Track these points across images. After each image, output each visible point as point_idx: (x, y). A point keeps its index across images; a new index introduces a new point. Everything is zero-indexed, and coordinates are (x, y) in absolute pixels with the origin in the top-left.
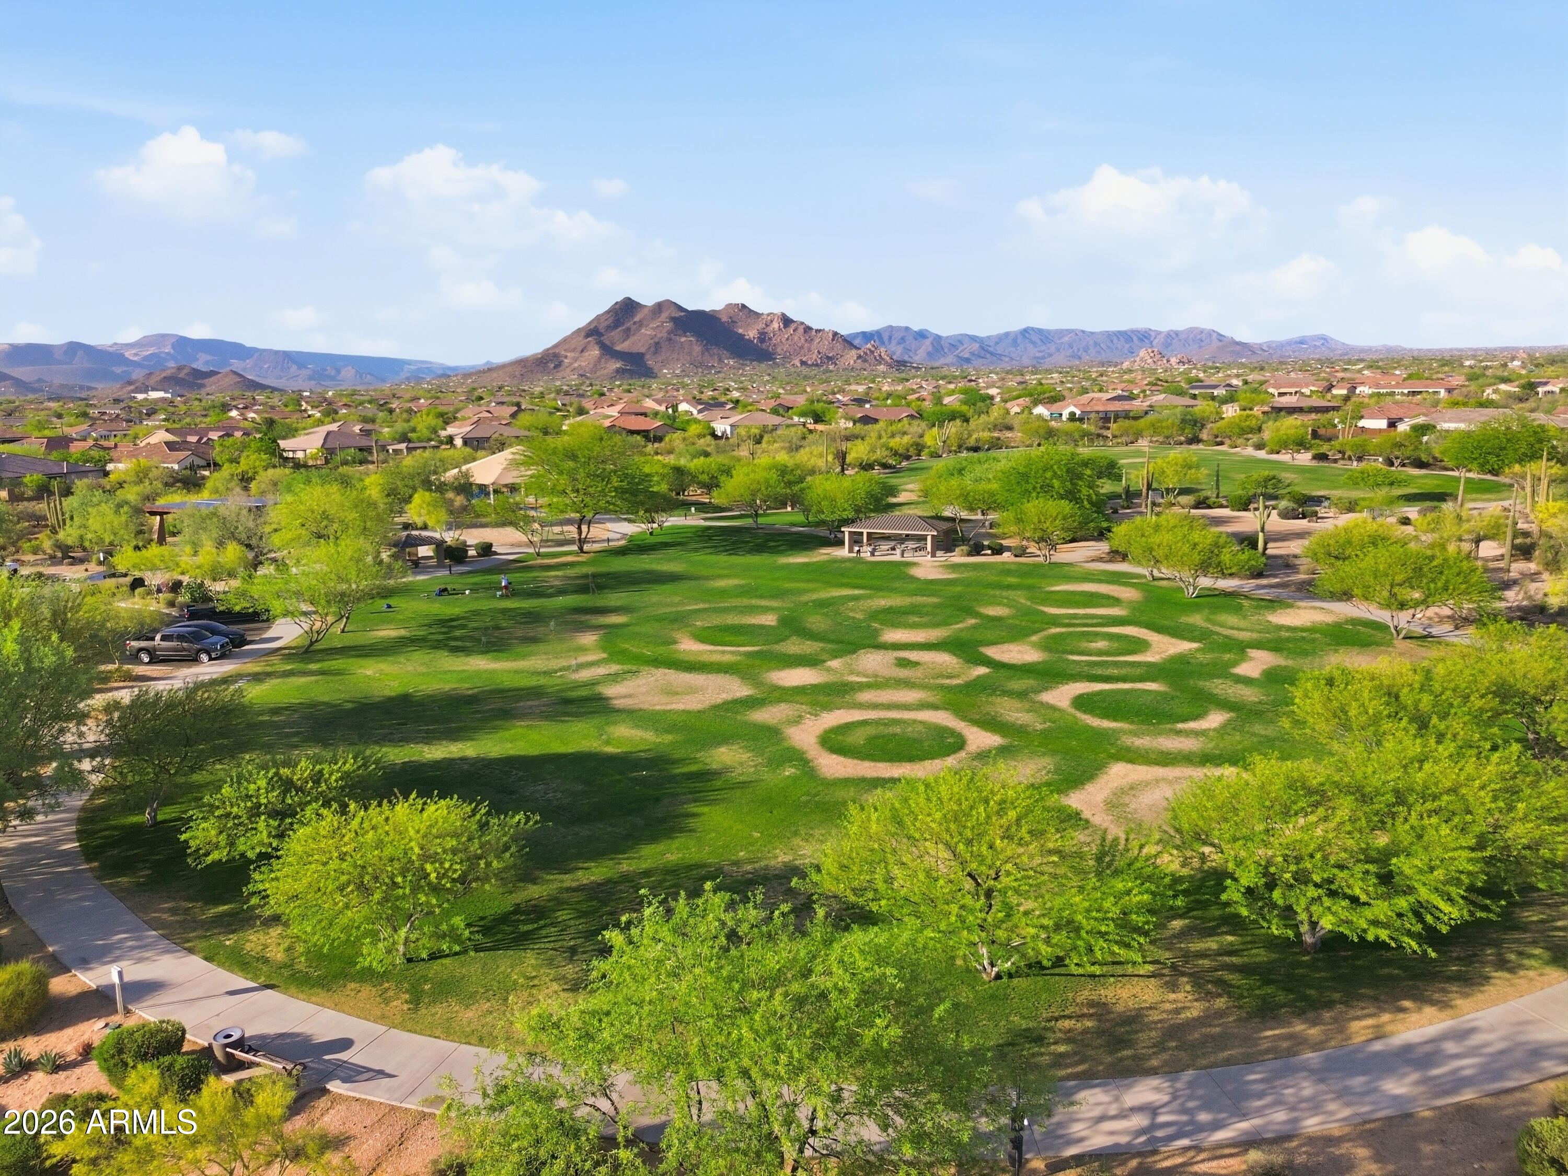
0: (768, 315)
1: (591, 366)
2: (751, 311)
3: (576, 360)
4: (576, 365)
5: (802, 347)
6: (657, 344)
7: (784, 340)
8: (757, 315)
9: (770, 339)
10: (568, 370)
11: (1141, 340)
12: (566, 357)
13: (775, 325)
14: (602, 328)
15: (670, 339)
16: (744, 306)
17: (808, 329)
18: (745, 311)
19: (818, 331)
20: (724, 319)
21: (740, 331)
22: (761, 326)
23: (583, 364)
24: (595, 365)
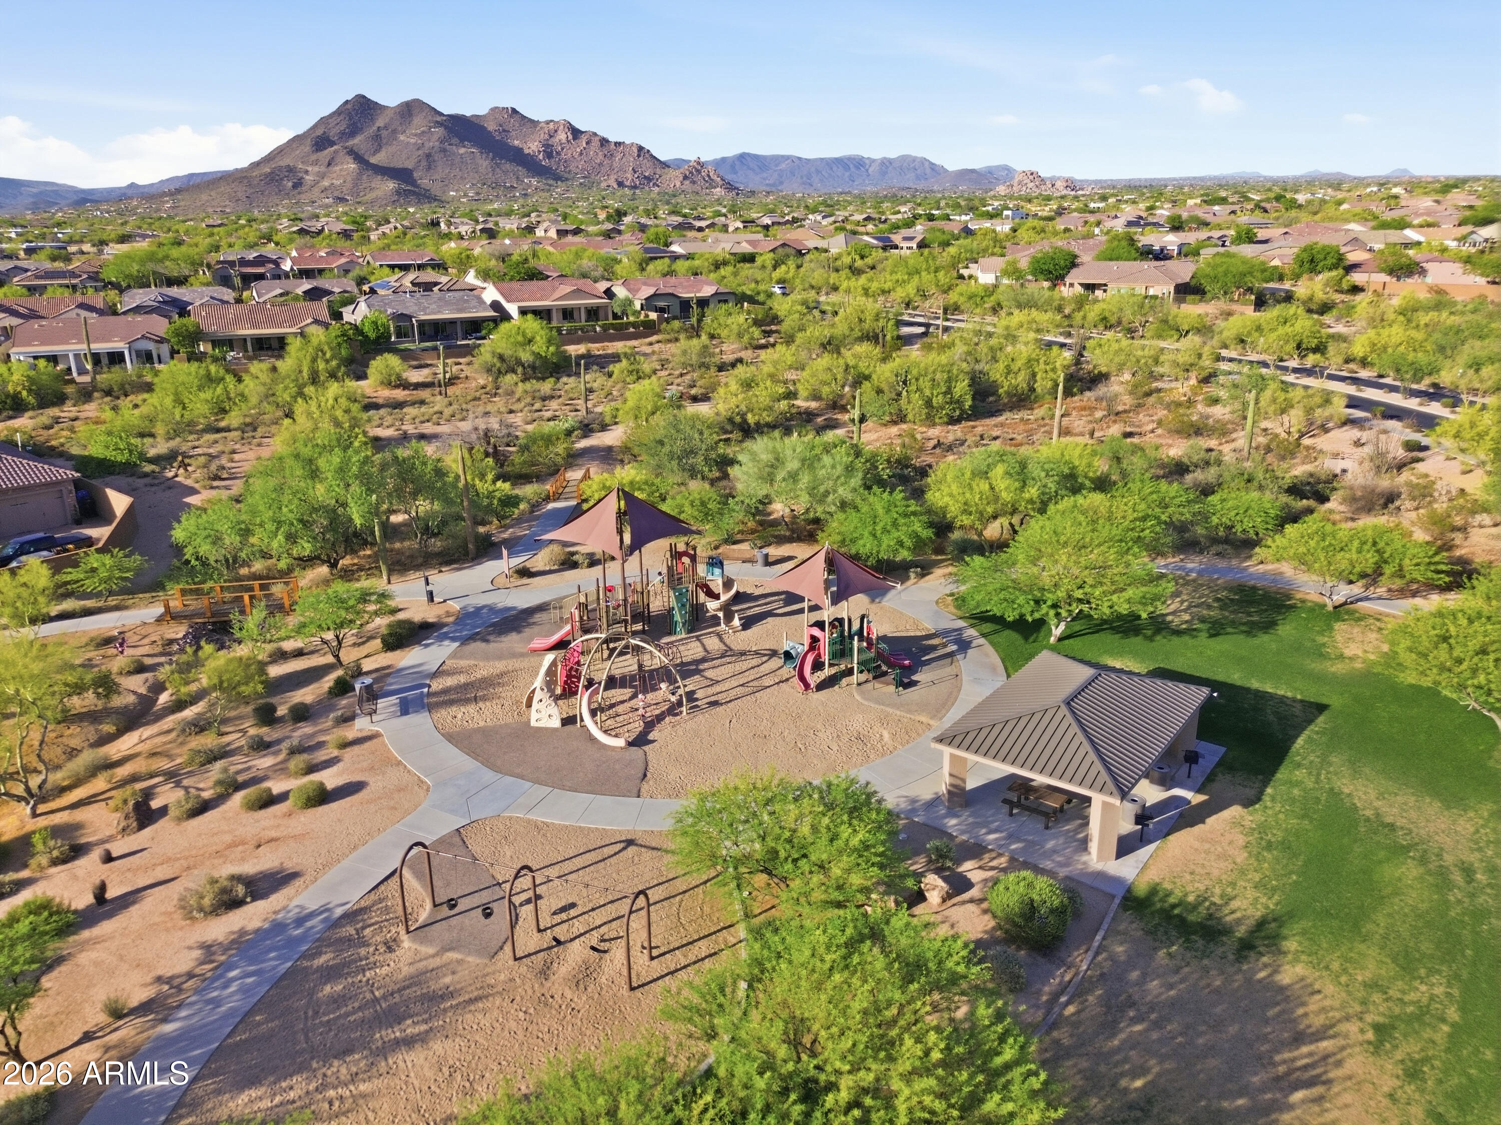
0: (548, 122)
1: (349, 185)
2: (524, 117)
3: (323, 176)
4: (326, 183)
5: (600, 164)
6: (428, 156)
7: (576, 155)
8: (534, 123)
9: (558, 153)
10: (316, 190)
11: (858, 168)
12: (307, 172)
13: (562, 136)
14: (333, 134)
15: (444, 150)
16: (514, 111)
17: (604, 142)
18: (517, 117)
19: (618, 144)
20: (491, 127)
21: (516, 143)
22: (543, 136)
23: (337, 182)
24: (355, 185)
